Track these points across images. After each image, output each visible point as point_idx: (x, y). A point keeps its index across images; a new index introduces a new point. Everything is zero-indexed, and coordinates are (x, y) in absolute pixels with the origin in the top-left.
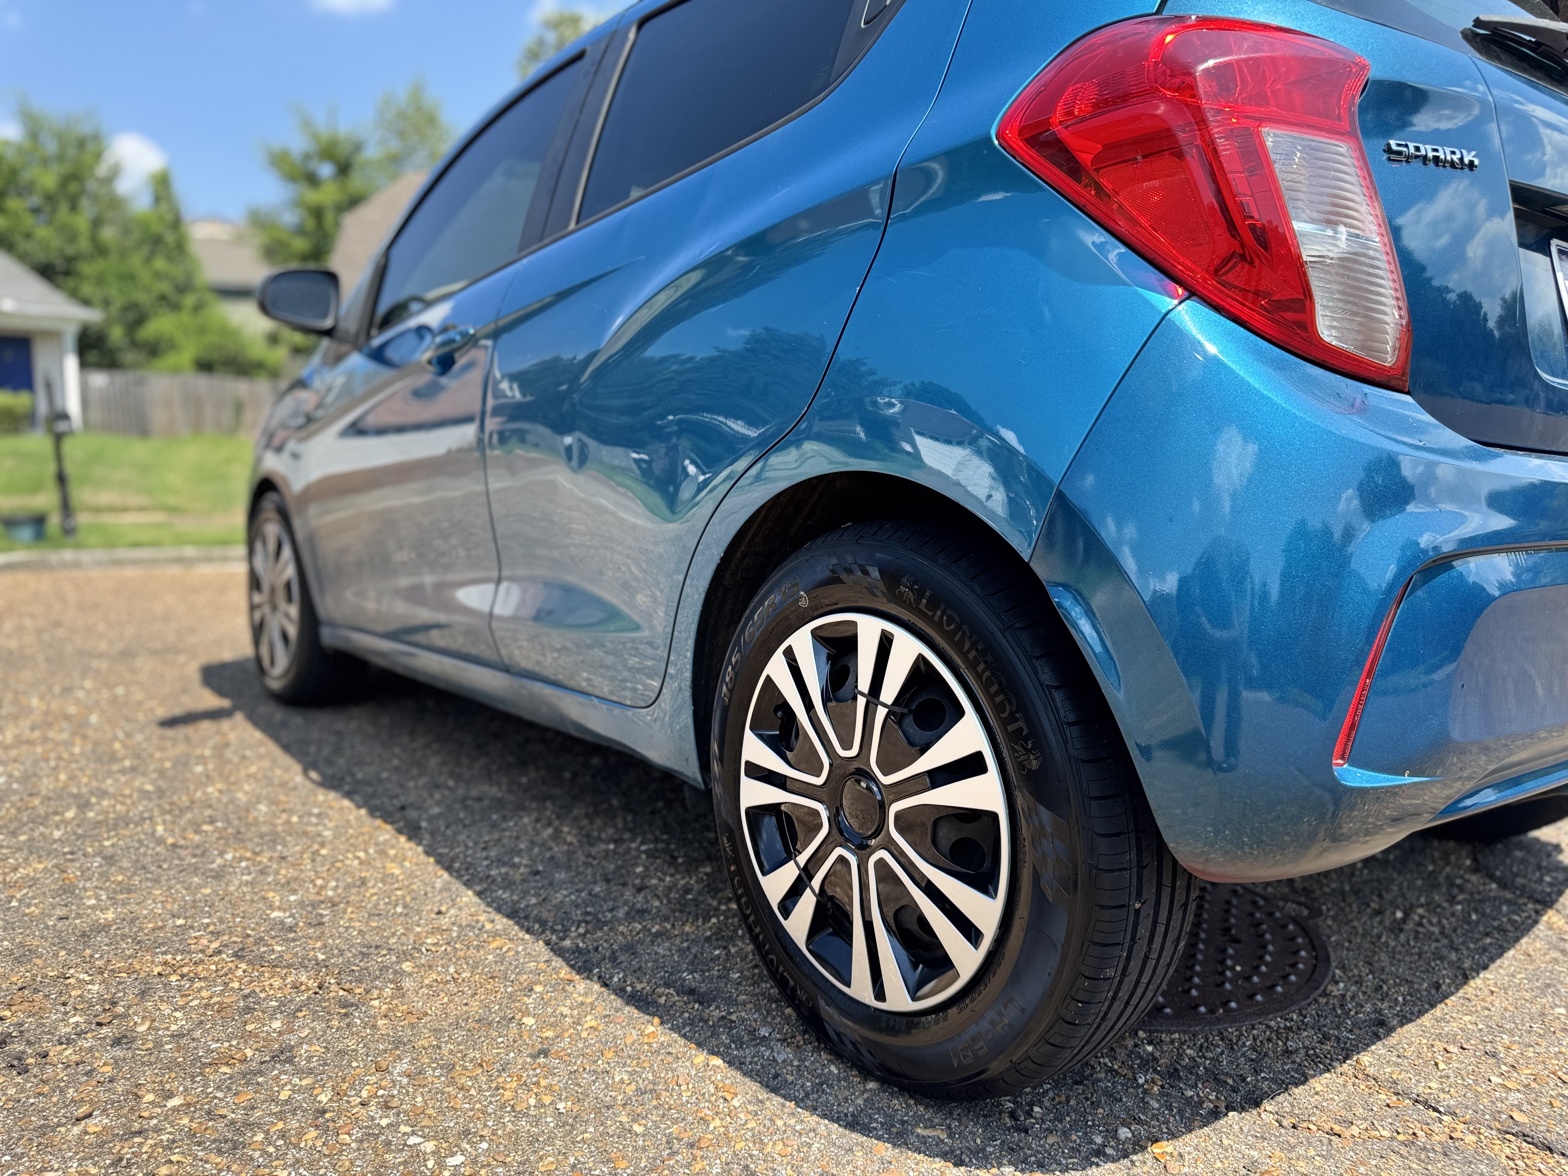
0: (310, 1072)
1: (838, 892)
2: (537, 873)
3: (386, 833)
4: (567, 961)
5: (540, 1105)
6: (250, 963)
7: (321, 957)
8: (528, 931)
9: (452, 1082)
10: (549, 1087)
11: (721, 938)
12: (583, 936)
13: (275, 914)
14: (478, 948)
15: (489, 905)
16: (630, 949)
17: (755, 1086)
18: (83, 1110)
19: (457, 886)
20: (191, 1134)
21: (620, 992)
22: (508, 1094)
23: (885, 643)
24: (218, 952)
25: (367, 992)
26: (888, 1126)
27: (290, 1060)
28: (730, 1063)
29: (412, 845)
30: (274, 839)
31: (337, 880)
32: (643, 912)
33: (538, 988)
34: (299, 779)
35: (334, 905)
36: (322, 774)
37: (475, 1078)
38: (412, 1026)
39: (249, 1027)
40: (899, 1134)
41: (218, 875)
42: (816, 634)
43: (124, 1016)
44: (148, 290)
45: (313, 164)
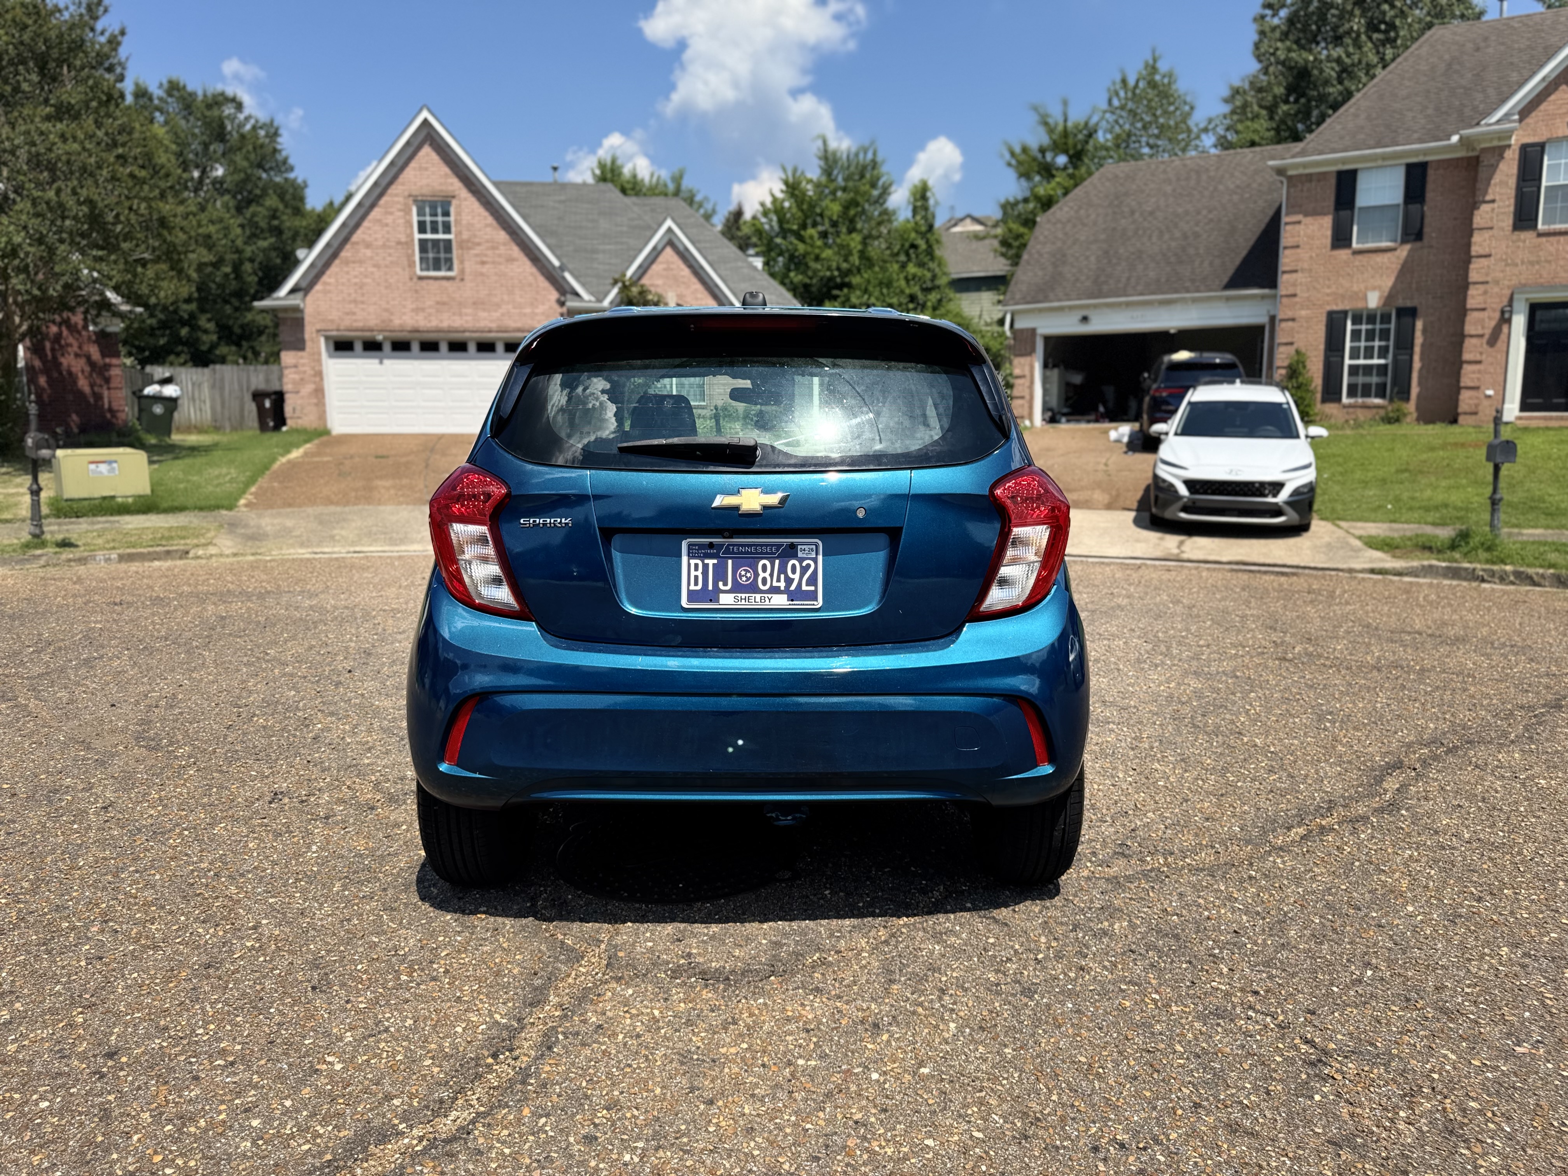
44: (902, 292)
45: (1049, 156)
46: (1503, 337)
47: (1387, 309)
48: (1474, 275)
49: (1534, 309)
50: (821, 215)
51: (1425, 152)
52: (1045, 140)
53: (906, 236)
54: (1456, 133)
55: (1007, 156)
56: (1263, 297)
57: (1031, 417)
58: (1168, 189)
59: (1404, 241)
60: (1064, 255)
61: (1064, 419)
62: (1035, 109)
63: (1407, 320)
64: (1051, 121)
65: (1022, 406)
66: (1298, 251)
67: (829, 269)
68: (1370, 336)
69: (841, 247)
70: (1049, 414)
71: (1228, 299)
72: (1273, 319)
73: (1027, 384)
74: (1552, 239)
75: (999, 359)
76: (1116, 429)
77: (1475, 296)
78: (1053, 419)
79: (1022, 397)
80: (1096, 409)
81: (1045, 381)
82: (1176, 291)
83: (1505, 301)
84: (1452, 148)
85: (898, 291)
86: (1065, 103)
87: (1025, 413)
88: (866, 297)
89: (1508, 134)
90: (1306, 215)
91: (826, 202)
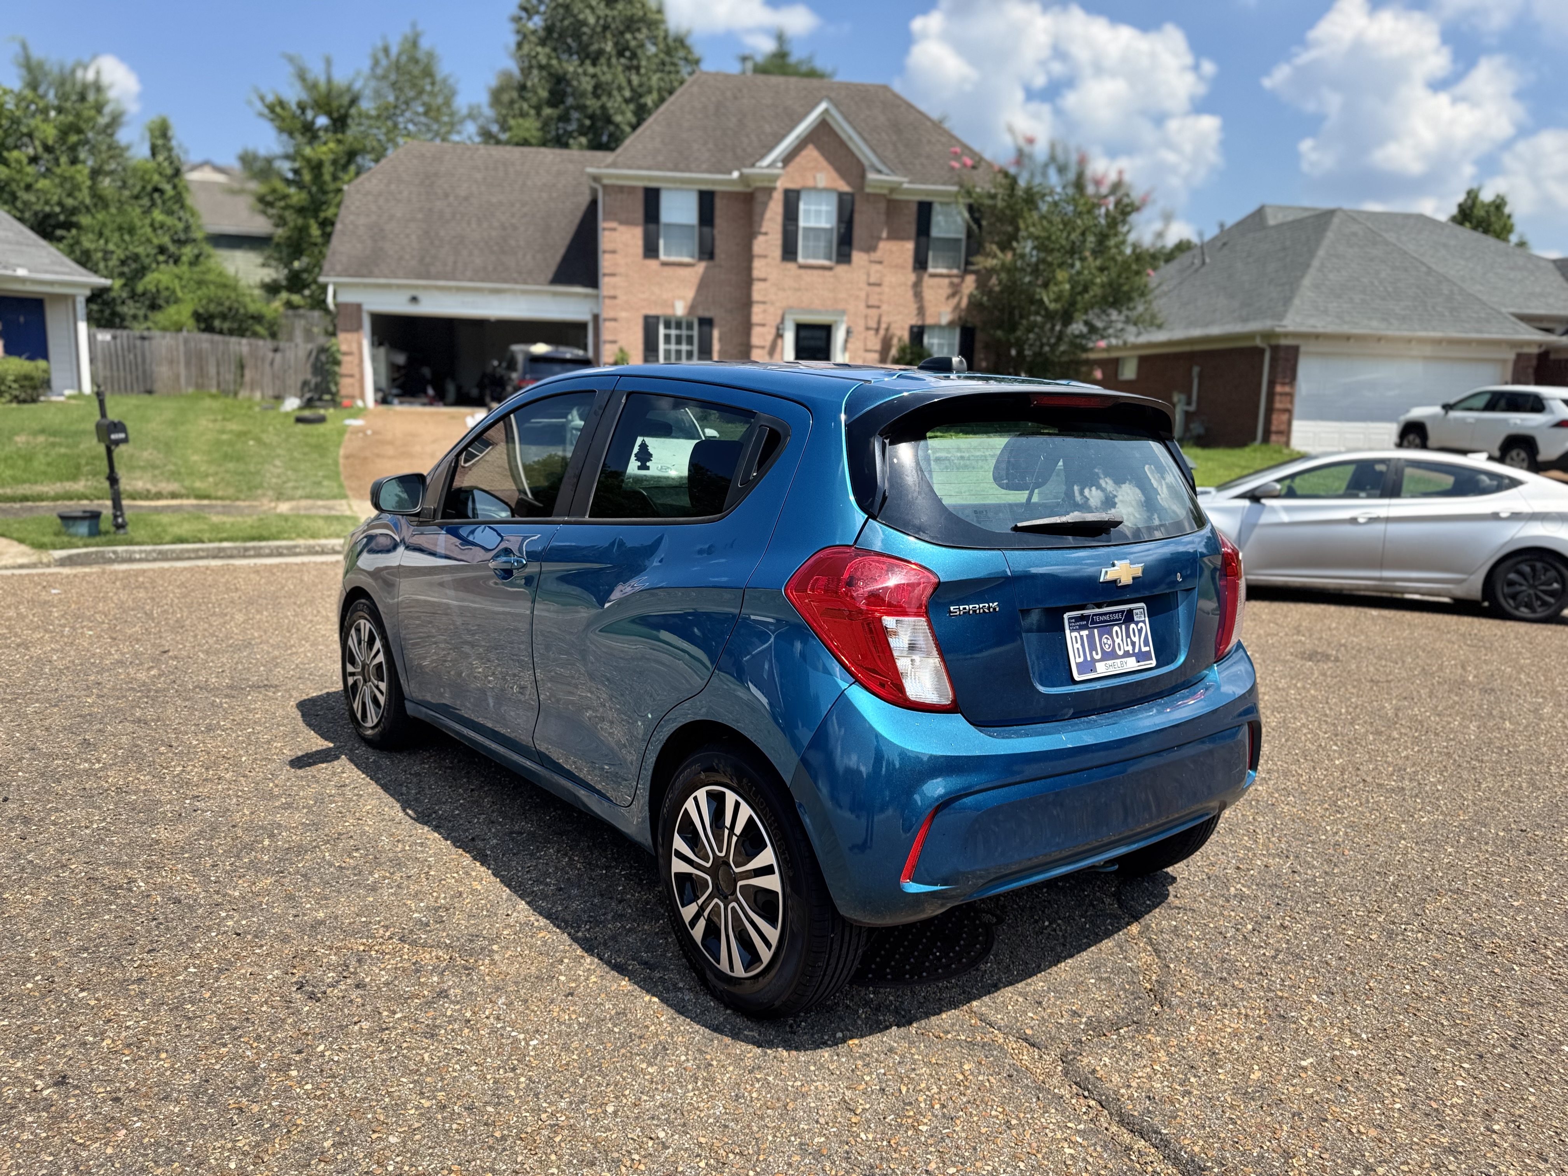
0: (458, 1002)
1: (715, 919)
2: (560, 889)
3: (467, 859)
4: (579, 944)
5: (570, 1019)
6: (409, 944)
7: (448, 942)
8: (558, 927)
9: (528, 1008)
10: (574, 1011)
11: (663, 933)
12: (588, 930)
13: (416, 915)
14: (532, 937)
15: (534, 910)
16: (614, 938)
17: (672, 1011)
18: (356, 1019)
19: (515, 897)
20: (411, 1030)
21: (608, 963)
22: (555, 1014)
23: (737, 805)
24: (391, 938)
25: (476, 961)
26: (731, 1031)
27: (447, 997)
28: (662, 1000)
29: (483, 869)
30: (398, 864)
31: (445, 893)
32: (621, 916)
33: (566, 961)
34: (401, 814)
35: (447, 910)
36: (415, 811)
37: (538, 1006)
38: (503, 980)
39: (422, 980)
40: (736, 1034)
41: (373, 889)
42: (708, 792)
43: (355, 973)
44: (149, 241)
45: (310, 114)
46: (778, 349)
47: (690, 318)
48: (756, 296)
49: (800, 328)
50: (30, 135)
51: (714, 182)
52: (304, 96)
53: (147, 177)
54: (738, 169)
55: (259, 106)
56: (586, 296)
57: (362, 397)
58: (479, 176)
59: (701, 259)
60: (382, 230)
61: (396, 401)
62: (291, 59)
63: (706, 328)
64: (311, 77)
65: (352, 385)
66: (616, 256)
67: (47, 203)
68: (679, 341)
69: (64, 179)
70: (380, 395)
71: (555, 294)
72: (596, 318)
73: (356, 361)
74: (809, 272)
75: (275, 328)
76: (473, 415)
77: (757, 314)
78: (384, 401)
79: (352, 376)
80: (425, 392)
81: (374, 359)
82: (505, 281)
83: (779, 320)
84: (732, 182)
85: (143, 239)
86: (328, 62)
87: (357, 392)
88: (102, 242)
89: (775, 178)
90: (622, 222)
91: (35, 122)
